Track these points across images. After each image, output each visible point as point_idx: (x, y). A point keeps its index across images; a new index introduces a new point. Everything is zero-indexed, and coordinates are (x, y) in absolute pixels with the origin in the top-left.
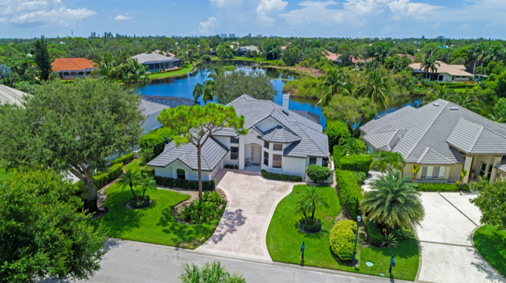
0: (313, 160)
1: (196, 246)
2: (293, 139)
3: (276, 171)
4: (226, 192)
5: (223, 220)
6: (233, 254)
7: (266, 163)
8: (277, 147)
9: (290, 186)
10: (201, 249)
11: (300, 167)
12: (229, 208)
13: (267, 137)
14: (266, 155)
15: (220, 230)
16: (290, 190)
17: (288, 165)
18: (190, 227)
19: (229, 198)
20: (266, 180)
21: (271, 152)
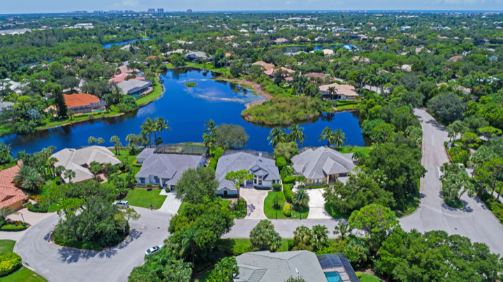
0: (274, 181)
1: (243, 217)
2: (266, 174)
3: (260, 186)
4: (244, 198)
5: (248, 208)
6: (255, 218)
7: (256, 183)
8: (260, 177)
9: (267, 192)
10: (245, 218)
11: (269, 184)
12: (248, 204)
13: (256, 174)
14: (256, 180)
15: (249, 212)
16: (267, 194)
17: (265, 184)
18: (239, 212)
19: (246, 200)
20: (256, 191)
21: (258, 179)
